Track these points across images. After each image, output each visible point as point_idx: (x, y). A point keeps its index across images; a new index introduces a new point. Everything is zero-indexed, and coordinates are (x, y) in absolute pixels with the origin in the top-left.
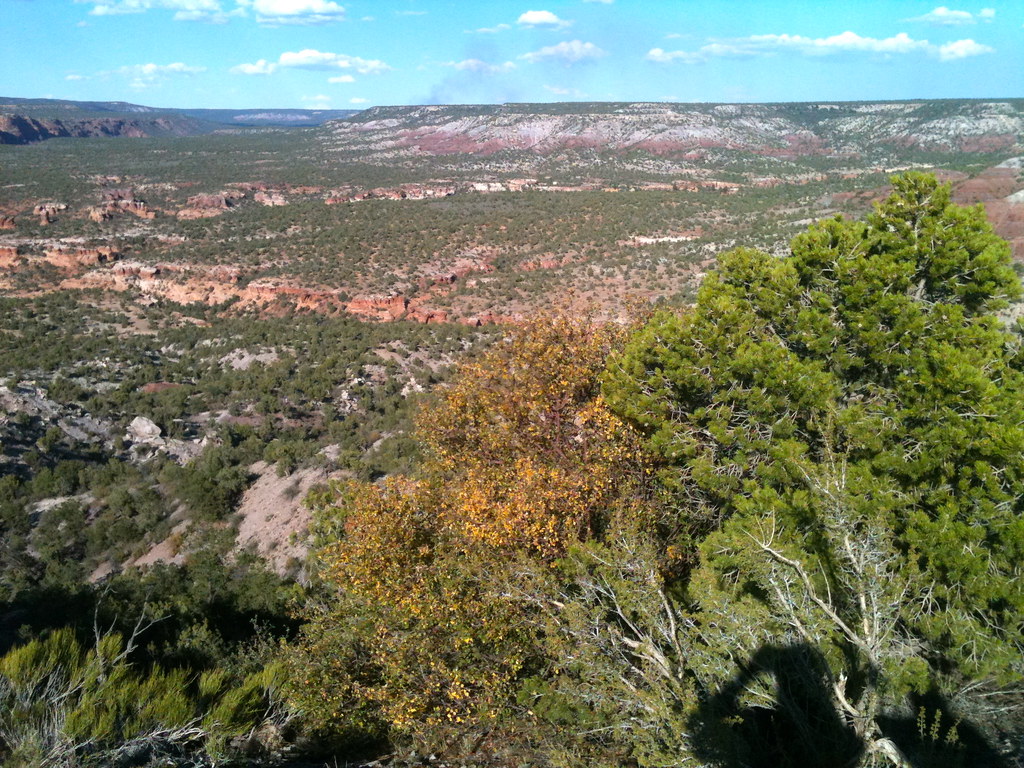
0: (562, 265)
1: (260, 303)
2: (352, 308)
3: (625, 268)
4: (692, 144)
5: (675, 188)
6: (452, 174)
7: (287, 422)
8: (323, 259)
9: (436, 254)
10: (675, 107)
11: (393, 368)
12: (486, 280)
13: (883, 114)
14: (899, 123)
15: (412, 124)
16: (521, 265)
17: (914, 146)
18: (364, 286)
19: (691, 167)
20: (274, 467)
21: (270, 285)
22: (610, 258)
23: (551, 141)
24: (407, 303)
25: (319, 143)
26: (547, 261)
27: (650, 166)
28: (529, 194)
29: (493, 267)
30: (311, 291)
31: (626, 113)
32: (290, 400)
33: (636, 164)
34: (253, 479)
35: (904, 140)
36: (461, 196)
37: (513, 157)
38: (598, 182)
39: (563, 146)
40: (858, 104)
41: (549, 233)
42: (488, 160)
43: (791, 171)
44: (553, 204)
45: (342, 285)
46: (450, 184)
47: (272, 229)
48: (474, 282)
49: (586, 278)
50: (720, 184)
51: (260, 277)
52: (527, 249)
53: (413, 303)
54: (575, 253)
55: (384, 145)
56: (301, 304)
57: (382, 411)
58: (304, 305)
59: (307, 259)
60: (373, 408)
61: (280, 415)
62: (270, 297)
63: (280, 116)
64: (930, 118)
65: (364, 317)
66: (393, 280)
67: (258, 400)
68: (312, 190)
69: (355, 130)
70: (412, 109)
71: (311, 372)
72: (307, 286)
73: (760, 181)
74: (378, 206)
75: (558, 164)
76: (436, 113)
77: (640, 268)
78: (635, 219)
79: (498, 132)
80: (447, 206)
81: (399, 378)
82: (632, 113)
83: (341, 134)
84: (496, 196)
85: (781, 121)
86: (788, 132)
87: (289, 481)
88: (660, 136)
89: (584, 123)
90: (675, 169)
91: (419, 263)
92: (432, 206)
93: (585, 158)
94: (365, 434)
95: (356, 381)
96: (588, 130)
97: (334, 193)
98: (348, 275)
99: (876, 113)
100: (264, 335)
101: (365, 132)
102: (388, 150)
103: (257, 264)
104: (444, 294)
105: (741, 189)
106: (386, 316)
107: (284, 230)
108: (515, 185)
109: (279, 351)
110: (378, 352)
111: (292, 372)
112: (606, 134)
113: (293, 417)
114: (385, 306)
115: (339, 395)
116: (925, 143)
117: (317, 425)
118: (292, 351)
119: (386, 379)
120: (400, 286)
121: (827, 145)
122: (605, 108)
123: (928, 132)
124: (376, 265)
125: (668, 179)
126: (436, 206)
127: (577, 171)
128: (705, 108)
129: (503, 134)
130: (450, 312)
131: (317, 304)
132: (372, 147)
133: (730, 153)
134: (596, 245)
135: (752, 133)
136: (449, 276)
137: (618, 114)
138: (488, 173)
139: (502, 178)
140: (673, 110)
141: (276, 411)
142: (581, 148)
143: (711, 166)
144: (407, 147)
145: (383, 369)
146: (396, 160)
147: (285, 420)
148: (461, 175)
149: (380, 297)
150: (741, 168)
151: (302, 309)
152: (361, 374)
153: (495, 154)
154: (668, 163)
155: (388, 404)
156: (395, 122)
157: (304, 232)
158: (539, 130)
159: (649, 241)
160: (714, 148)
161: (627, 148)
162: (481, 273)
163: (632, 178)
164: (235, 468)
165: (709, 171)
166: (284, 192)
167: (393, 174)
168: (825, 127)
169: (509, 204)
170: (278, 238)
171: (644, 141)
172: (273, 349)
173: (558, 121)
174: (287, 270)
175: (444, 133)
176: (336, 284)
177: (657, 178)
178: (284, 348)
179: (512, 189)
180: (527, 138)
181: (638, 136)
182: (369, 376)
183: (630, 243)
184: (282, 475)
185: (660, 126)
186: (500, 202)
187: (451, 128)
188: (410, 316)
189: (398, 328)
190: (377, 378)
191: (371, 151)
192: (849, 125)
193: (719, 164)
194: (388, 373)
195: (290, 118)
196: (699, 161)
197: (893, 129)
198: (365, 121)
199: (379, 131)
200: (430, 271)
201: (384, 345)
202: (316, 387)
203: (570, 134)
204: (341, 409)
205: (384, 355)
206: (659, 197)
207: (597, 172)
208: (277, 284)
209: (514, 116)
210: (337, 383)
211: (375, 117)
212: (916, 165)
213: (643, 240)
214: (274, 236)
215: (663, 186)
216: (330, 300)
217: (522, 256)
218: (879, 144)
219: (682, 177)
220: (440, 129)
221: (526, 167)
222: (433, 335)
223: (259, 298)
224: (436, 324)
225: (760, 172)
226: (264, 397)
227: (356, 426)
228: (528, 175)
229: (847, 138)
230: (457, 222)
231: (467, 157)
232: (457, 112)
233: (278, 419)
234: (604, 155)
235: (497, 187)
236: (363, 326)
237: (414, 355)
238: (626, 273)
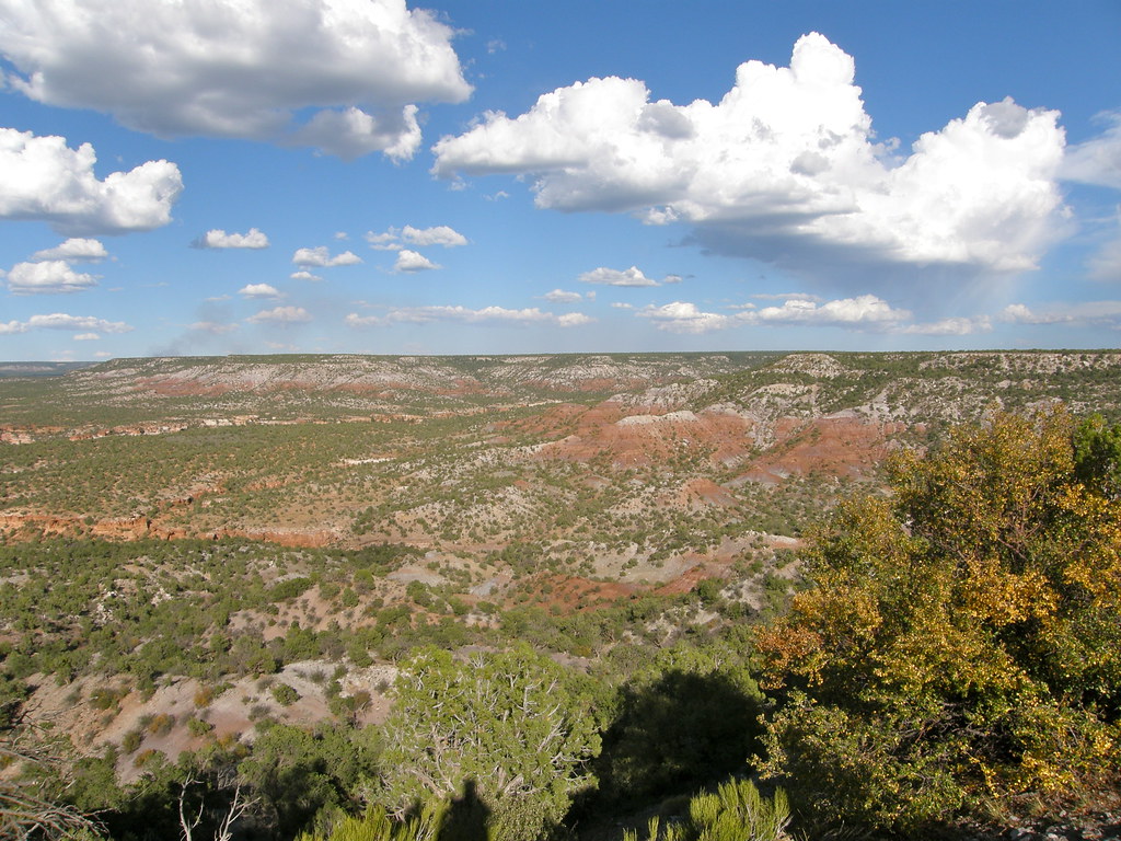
0: (284, 485)
1: (8, 531)
2: (98, 530)
3: (338, 485)
4: (384, 386)
5: (373, 420)
6: (185, 412)
7: (46, 637)
8: (70, 489)
9: (174, 480)
10: (369, 358)
11: (142, 580)
12: (219, 500)
13: (524, 364)
14: (535, 370)
15: (149, 372)
16: (249, 486)
17: (547, 387)
18: (109, 510)
19: (384, 404)
20: (53, 677)
21: (19, 514)
22: (325, 477)
23: (269, 384)
24: (149, 523)
25: (64, 390)
26: (272, 482)
27: (351, 403)
28: (252, 427)
29: (225, 489)
30: (58, 517)
31: (329, 363)
32: (47, 616)
33: (340, 402)
34: (31, 690)
35: (540, 383)
36: (193, 431)
37: (237, 397)
38: (310, 417)
39: (279, 388)
40: (505, 357)
41: (272, 459)
42: (216, 400)
43: (460, 406)
44: (274, 435)
45: (88, 511)
46: (183, 421)
47: (19, 465)
48: (209, 503)
49: (306, 495)
50: (408, 417)
51: (9, 507)
52: (254, 472)
53: (155, 522)
54: (295, 474)
55: (123, 390)
56: (48, 530)
57: (137, 619)
58: (52, 530)
59: (54, 489)
60: (128, 618)
61: (39, 630)
62: (18, 525)
63: (26, 368)
64: (557, 367)
65: (109, 537)
66: (135, 504)
67: (17, 618)
68: (57, 430)
69: (96, 378)
70: (148, 360)
71: (66, 589)
72: (55, 513)
73: (439, 413)
74: (120, 441)
75: (276, 403)
76: (170, 363)
77: (351, 484)
78: (343, 446)
79: (224, 378)
80: (182, 439)
81: (149, 589)
82: (335, 363)
83: (82, 382)
84: (225, 430)
85: (450, 369)
86: (455, 377)
87: (70, 689)
88: (358, 380)
89: (296, 370)
90: (372, 406)
91: (159, 488)
92: (169, 440)
93: (298, 397)
94: (125, 640)
95: (109, 594)
96: (300, 376)
97: (78, 431)
98: (94, 502)
99: (518, 363)
100: (15, 559)
101: (106, 380)
102: (127, 394)
103: (6, 495)
104: (183, 514)
105: (424, 420)
106: (130, 536)
107: (31, 465)
108: (240, 420)
109: (32, 573)
110: (127, 567)
111: (46, 591)
112: (315, 379)
113: (52, 631)
114: (129, 527)
115: (96, 608)
116: (554, 384)
117: (76, 636)
118: (44, 571)
119: (137, 590)
120: (142, 509)
121: (485, 386)
122: (312, 359)
123: (556, 377)
124: (120, 492)
125: (367, 413)
126: (173, 439)
127: (291, 408)
128: (392, 359)
129: (228, 379)
130: (189, 529)
131: (64, 529)
132: (113, 392)
133: (414, 393)
134: (312, 467)
135: (428, 378)
136: (187, 498)
137: (324, 363)
138: (216, 411)
139: (229, 415)
140: (367, 360)
141: (35, 627)
142: (294, 390)
143: (399, 403)
144: (144, 391)
145: (134, 582)
146: (134, 403)
147: (45, 635)
148: (193, 413)
149: (125, 519)
150: (423, 404)
151: (50, 534)
152: (113, 588)
153: (221, 395)
154: (366, 401)
155: (142, 614)
156: (133, 371)
157: (50, 466)
158: (259, 376)
159: (357, 462)
160: (402, 389)
161: (332, 390)
162: (214, 494)
163: (338, 412)
164: (12, 682)
165: (398, 407)
166: (29, 430)
167: (132, 414)
168: (482, 373)
169: (236, 436)
170: (25, 472)
171: (346, 384)
172: (25, 571)
173: (274, 368)
174: (34, 500)
175: (177, 379)
176: (82, 510)
177: (358, 413)
178: (36, 570)
179: (238, 424)
180: (249, 383)
181: (341, 380)
182: (120, 589)
183: (340, 465)
184: (62, 684)
185: (358, 372)
186: (228, 434)
187: (183, 375)
188: (153, 534)
189: (142, 546)
190: (129, 591)
191: (111, 396)
192: (499, 372)
193: (406, 401)
194: (138, 584)
195: (35, 369)
196: (390, 399)
197: (532, 375)
198: (106, 371)
199: (118, 379)
200: (170, 495)
201: (133, 561)
202: (71, 602)
203: (285, 378)
204: (98, 621)
205: (131, 569)
206: (362, 427)
207: (308, 408)
208: (25, 513)
209: (237, 365)
210: (91, 597)
211: (115, 367)
212: (550, 401)
213: (351, 462)
214: (21, 470)
215: (363, 419)
216: (77, 524)
217: (249, 478)
218: (522, 386)
219: (377, 411)
220: (173, 376)
221: (248, 405)
222: (177, 550)
223: (7, 526)
224: (177, 539)
225: (438, 407)
226: (23, 615)
227: (113, 634)
228: (252, 413)
229: (499, 381)
230: (190, 453)
231: (197, 398)
232: (188, 362)
233: (37, 635)
234: (313, 395)
235: (225, 422)
236: (110, 545)
237: (160, 568)
238: (340, 489)
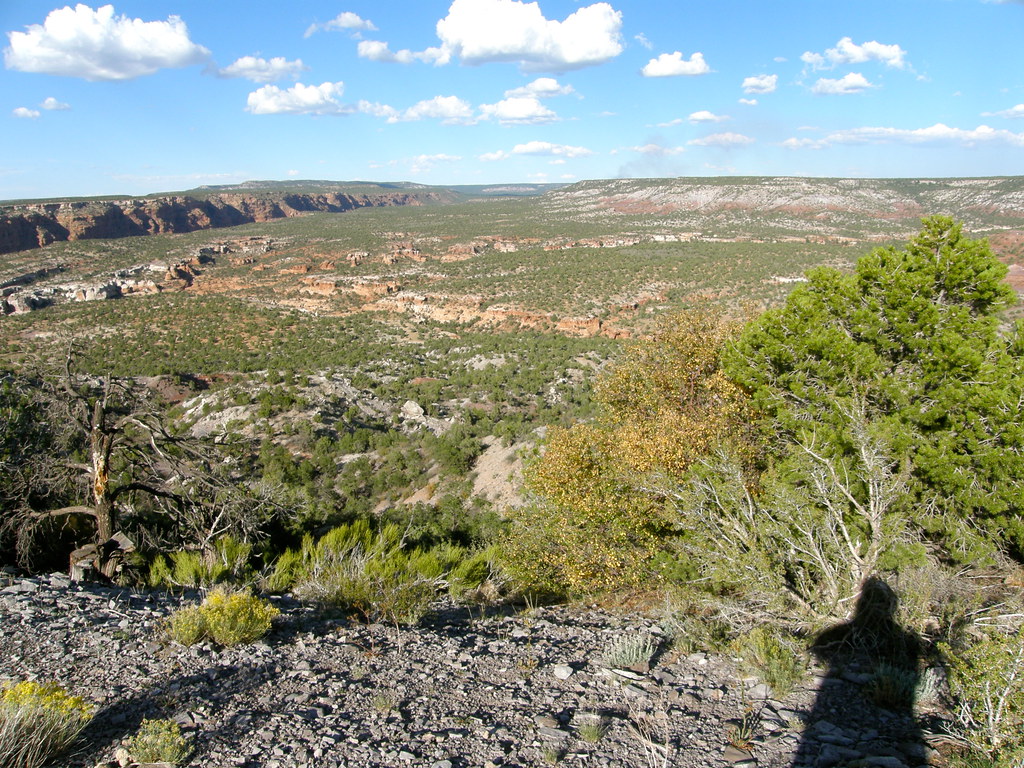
0: (719, 298)
1: (495, 322)
2: (560, 327)
3: (767, 301)
4: (821, 209)
5: (808, 241)
6: (638, 228)
7: (510, 409)
8: (541, 290)
9: (624, 288)
10: (809, 180)
11: (588, 371)
12: (660, 308)
13: (971, 187)
14: (984, 194)
15: (610, 193)
16: (688, 297)
17: (996, 212)
18: (570, 310)
19: (820, 226)
20: (500, 440)
21: (502, 309)
22: (756, 293)
23: (713, 205)
24: (601, 323)
25: (542, 207)
26: (708, 293)
27: (788, 224)
28: (695, 243)
29: (667, 298)
30: (531, 314)
31: (770, 185)
32: (512, 393)
33: (778, 222)
34: (484, 447)
35: (987, 208)
36: (644, 245)
37: (684, 216)
38: (748, 236)
39: (722, 208)
40: (951, 180)
41: (710, 273)
42: (666, 218)
43: (897, 230)
44: (714, 252)
45: (554, 310)
46: (636, 236)
47: (505, 269)
48: (652, 309)
49: (737, 308)
50: (842, 239)
51: (497, 303)
52: (692, 285)
53: (606, 323)
54: (729, 288)
55: (589, 208)
56: (523, 324)
57: (579, 403)
58: (526, 324)
59: (529, 290)
60: (573, 401)
61: (505, 403)
62: (502, 318)
63: (514, 189)
64: (1009, 191)
65: (568, 333)
66: (591, 307)
67: (491, 392)
68: (535, 241)
69: (567, 198)
70: (609, 182)
71: (529, 373)
72: (529, 310)
73: (874, 237)
74: (582, 252)
75: (718, 222)
76: (628, 184)
77: (779, 301)
78: (776, 264)
79: (673, 198)
80: (633, 252)
81: (593, 379)
82: (775, 185)
83: (556, 200)
84: (671, 245)
85: (890, 192)
86: (895, 200)
87: (510, 451)
88: (796, 202)
89: (738, 192)
90: (808, 227)
91: (611, 294)
92: (622, 252)
93: (739, 217)
94: (566, 419)
95: (561, 380)
96: (741, 197)
97: (551, 243)
98: (558, 303)
99: (965, 187)
100: (496, 345)
101: (575, 199)
102: (591, 211)
103: (494, 294)
104: (629, 318)
105: (858, 243)
106: (585, 333)
107: (513, 269)
108: (685, 237)
109: (506, 357)
110: (578, 359)
111: (515, 373)
112: (755, 200)
113: (515, 405)
114: (585, 325)
115: (548, 391)
116: (1004, 210)
117: (532, 411)
118: (516, 357)
119: (583, 379)
120: (595, 310)
121: (926, 211)
122: (754, 181)
123: (1008, 201)
124: (579, 296)
125: (803, 234)
126: (626, 252)
127: (732, 227)
128: (832, 182)
129: (677, 200)
130: (633, 331)
131: (535, 323)
132: (580, 209)
133: (850, 215)
134: (746, 283)
135: (867, 201)
136: (633, 304)
137: (764, 185)
138: (665, 228)
139: (675, 231)
140: (807, 183)
141: (503, 401)
142: (736, 210)
143: (836, 225)
144: (605, 209)
145: (581, 372)
146: (597, 219)
147: (509, 407)
148: (645, 229)
149: (581, 319)
150: (859, 227)
151: (524, 327)
152: (565, 375)
153: (670, 214)
154: (802, 222)
155: (584, 400)
156: (597, 191)
157: (528, 271)
158: (704, 197)
159: (787, 280)
160: (838, 212)
161: (771, 211)
162: (657, 302)
163: (774, 232)
164: (472, 439)
165: (834, 229)
166: (515, 242)
167: (593, 229)
168: (924, 197)
169: (680, 251)
170: (509, 275)
171: (785, 205)
172: (502, 355)
173: (719, 190)
174: (514, 298)
175: (633, 199)
176: (549, 309)
177: (794, 233)
178: (510, 355)
179: (683, 240)
180: (695, 203)
181: (780, 201)
182: (570, 377)
183: (772, 282)
184: (505, 446)
185: (797, 195)
186: (673, 249)
187: (639, 195)
188: (603, 333)
189: (593, 342)
190: (577, 379)
191: (579, 213)
192: (943, 196)
193: (842, 223)
194: (585, 375)
195: (522, 190)
196: (827, 221)
197: (979, 199)
198: (575, 191)
199: (585, 198)
200: (619, 300)
201: (583, 354)
202: (532, 383)
203: (728, 199)
204: (549, 401)
205: (582, 362)
206: (795, 247)
207: (747, 228)
208: (507, 309)
209: (685, 187)
210: (547, 381)
211: (582, 188)
212: (996, 227)
213: (782, 280)
214: (506, 274)
215: (798, 239)
216: (545, 321)
217: (688, 290)
218: (967, 211)
219: (813, 233)
220: (630, 196)
221: (693, 223)
222: (620, 348)
223: (494, 318)
224: (622, 340)
225: (874, 231)
226: (495, 390)
227: (560, 413)
228: (696, 230)
229: (942, 206)
230: (639, 264)
231: (649, 216)
232: (643, 183)
233: (504, 406)
234: (753, 215)
235: (671, 238)
236: (567, 340)
237: (604, 363)
238: (768, 305)
